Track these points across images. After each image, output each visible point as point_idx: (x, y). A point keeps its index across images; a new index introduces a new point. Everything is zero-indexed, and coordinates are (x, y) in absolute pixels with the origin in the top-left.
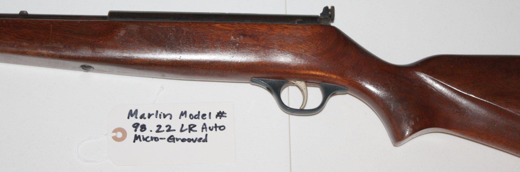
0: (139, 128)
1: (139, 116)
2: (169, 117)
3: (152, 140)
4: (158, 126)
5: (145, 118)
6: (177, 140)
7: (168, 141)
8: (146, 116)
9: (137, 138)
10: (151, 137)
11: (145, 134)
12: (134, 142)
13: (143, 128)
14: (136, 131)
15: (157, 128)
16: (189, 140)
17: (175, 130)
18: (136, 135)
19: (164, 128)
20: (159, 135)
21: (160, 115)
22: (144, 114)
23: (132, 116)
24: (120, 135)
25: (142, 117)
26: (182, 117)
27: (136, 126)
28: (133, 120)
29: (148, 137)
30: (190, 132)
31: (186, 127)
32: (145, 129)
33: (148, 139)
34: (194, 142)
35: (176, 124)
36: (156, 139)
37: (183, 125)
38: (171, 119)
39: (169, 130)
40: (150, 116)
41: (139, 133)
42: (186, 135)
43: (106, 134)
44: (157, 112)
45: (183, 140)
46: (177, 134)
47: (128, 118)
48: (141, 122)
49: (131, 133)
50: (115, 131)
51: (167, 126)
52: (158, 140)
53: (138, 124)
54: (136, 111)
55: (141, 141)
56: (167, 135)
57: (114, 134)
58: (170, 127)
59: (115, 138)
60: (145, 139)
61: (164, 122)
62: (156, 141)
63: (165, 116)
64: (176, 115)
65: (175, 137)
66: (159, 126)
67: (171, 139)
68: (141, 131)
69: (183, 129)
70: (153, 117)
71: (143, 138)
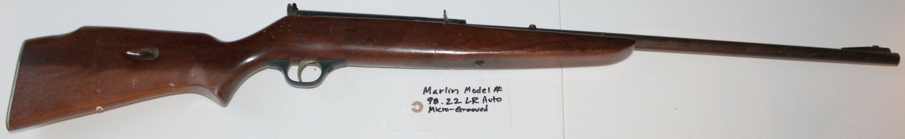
0: (433, 102)
1: (432, 92)
2: (456, 91)
3: (443, 110)
4: (447, 99)
5: (437, 94)
6: (464, 110)
7: (456, 111)
8: (438, 92)
9: (431, 109)
10: (443, 108)
11: (438, 106)
12: (429, 112)
13: (436, 101)
14: (430, 103)
15: (447, 101)
16: (473, 110)
17: (461, 102)
18: (430, 107)
19: (452, 101)
20: (449, 107)
21: (449, 91)
22: (436, 90)
23: (427, 92)
24: (417, 107)
25: (435, 92)
26: (466, 92)
27: (430, 100)
28: (428, 95)
29: (440, 108)
30: (473, 104)
31: (470, 99)
32: (438, 102)
33: (440, 110)
34: (477, 111)
35: (462, 97)
36: (446, 110)
37: (467, 98)
38: (457, 93)
39: (456, 103)
40: (441, 91)
41: (432, 105)
42: (471, 106)
43: (407, 107)
44: (447, 88)
45: (468, 110)
46: (463, 106)
47: (424, 94)
48: (434, 96)
49: (427, 105)
50: (414, 104)
51: (455, 99)
52: (448, 110)
53: (432, 98)
54: (430, 88)
55: (434, 111)
56: (455, 106)
57: (413, 107)
58: (457, 100)
59: (414, 110)
60: (438, 110)
61: (452, 96)
62: (446, 111)
63: (453, 91)
64: (462, 90)
65: (462, 108)
66: (449, 100)
67: (459, 109)
68: (434, 103)
69: (468, 101)
70: (443, 92)
71: (436, 109)
